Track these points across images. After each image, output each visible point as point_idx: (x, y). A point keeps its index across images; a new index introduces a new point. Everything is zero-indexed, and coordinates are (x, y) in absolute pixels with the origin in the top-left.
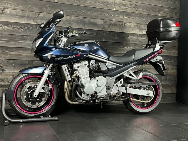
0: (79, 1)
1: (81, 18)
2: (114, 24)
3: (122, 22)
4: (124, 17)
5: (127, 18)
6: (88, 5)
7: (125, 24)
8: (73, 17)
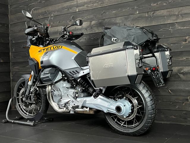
0: (98, 3)
1: (100, 21)
2: (138, 18)
3: (149, 13)
4: (151, 5)
5: (155, 5)
6: (106, 4)
7: (153, 14)
8: (93, 22)
